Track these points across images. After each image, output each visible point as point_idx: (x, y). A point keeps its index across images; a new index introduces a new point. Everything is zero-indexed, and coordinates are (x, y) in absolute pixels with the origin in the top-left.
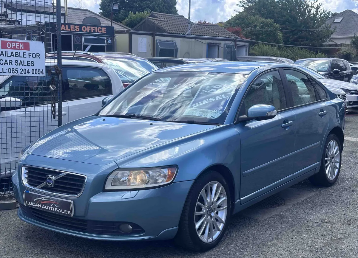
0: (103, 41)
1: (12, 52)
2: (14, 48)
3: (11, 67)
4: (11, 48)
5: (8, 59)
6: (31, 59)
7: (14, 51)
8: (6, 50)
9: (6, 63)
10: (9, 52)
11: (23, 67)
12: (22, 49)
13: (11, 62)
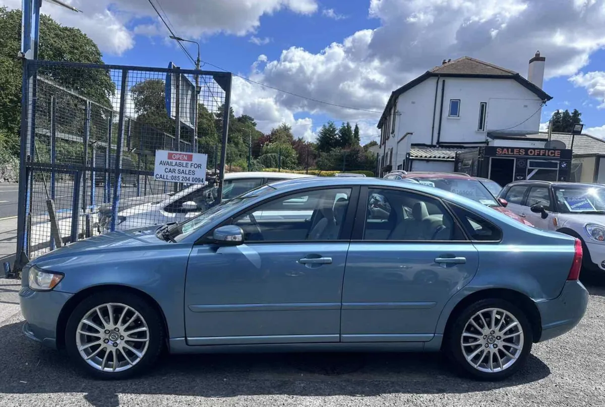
0: (555, 165)
1: (176, 163)
2: (179, 159)
3: (174, 174)
4: (175, 159)
5: (172, 168)
6: (193, 169)
7: (178, 161)
8: (171, 161)
9: (170, 171)
10: (174, 162)
11: (185, 176)
12: (185, 160)
13: (174, 171)
